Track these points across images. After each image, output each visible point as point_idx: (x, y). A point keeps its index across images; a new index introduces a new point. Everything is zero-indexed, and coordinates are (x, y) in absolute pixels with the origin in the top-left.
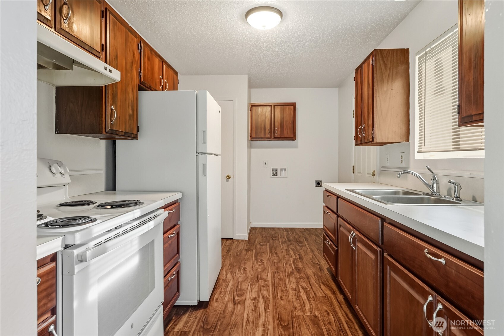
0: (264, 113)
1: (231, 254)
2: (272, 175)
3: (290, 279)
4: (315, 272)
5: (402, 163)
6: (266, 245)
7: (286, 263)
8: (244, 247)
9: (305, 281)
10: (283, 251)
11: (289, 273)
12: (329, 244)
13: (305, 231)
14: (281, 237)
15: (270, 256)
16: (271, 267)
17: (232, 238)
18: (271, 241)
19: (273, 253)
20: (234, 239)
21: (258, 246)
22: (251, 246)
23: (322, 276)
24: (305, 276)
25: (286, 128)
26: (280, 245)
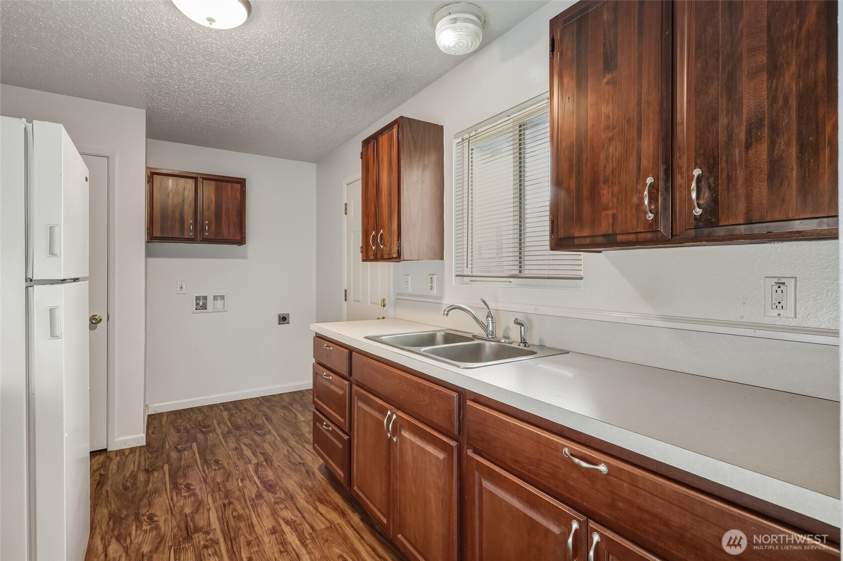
0: (181, 190)
1: (109, 489)
2: (195, 309)
3: (257, 510)
4: (300, 481)
5: (431, 289)
6: (191, 447)
7: (241, 477)
8: (139, 464)
9: (288, 507)
10: (230, 453)
11: (253, 499)
12: (328, 430)
13: (261, 404)
14: (218, 424)
15: (204, 471)
16: (212, 496)
17: (106, 450)
18: (200, 436)
19: (210, 462)
20: (109, 449)
21: (174, 455)
22: (157, 457)
23: (314, 485)
24: (285, 494)
25: (227, 222)
26: (220, 441)
